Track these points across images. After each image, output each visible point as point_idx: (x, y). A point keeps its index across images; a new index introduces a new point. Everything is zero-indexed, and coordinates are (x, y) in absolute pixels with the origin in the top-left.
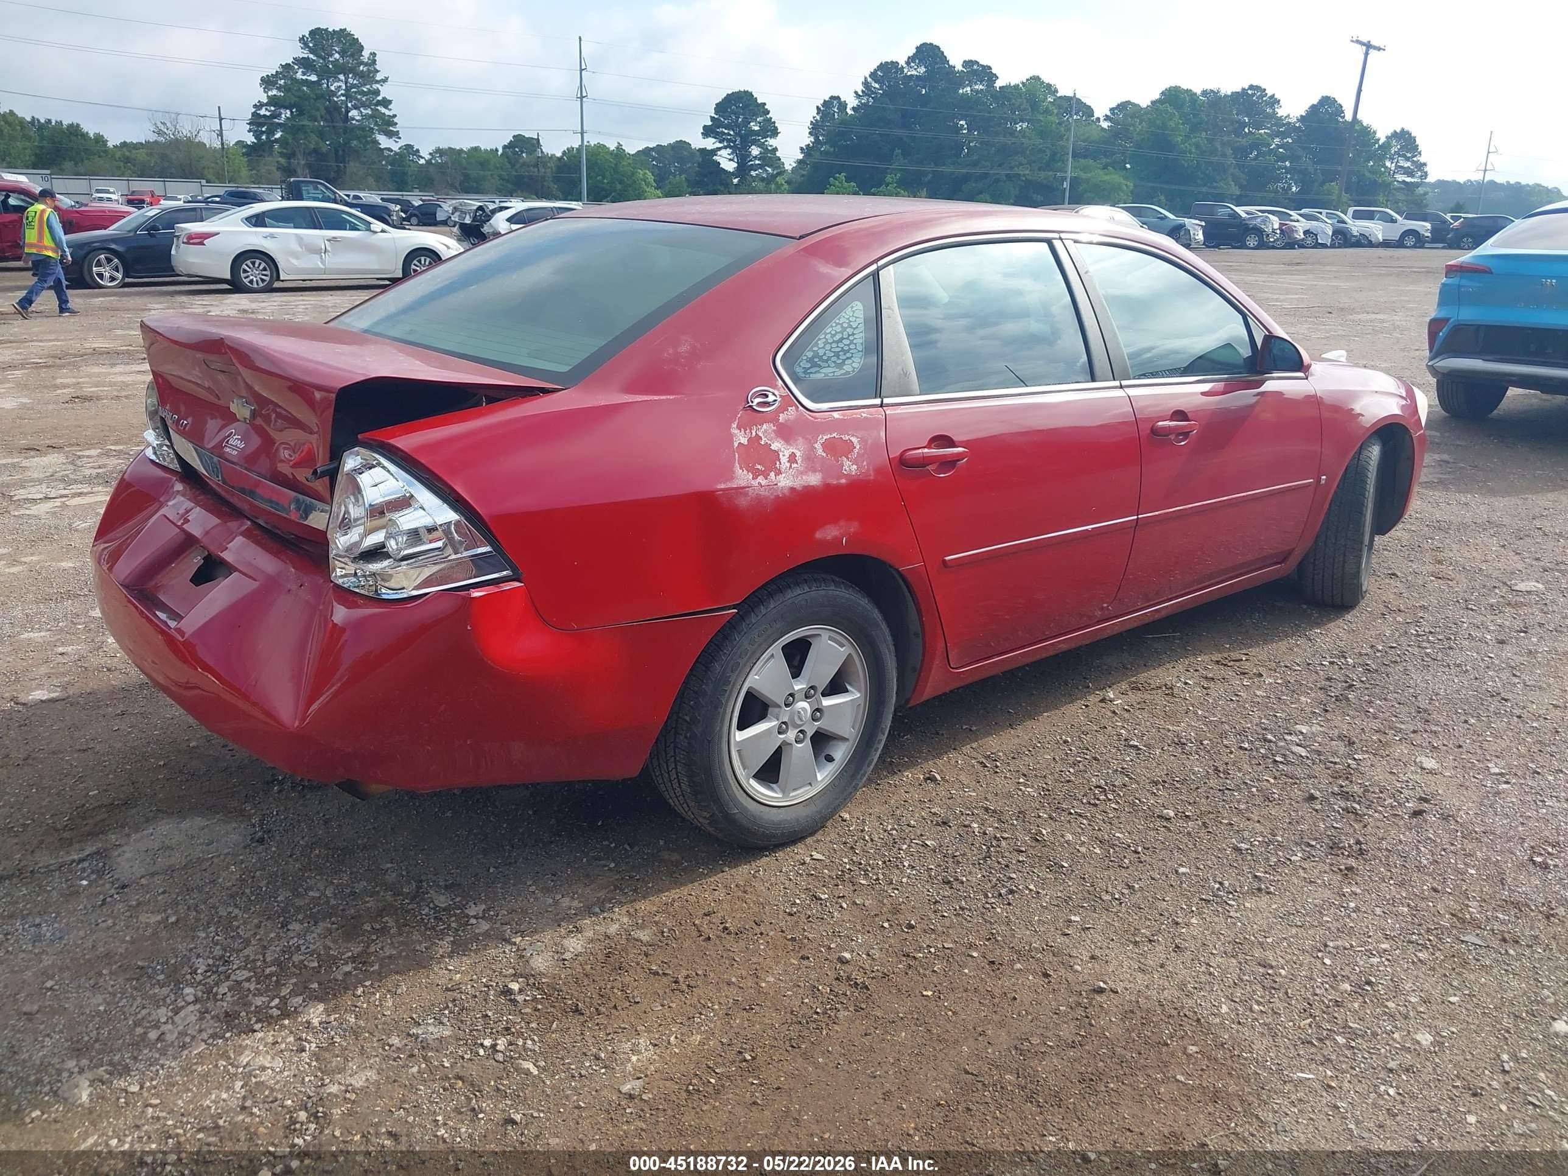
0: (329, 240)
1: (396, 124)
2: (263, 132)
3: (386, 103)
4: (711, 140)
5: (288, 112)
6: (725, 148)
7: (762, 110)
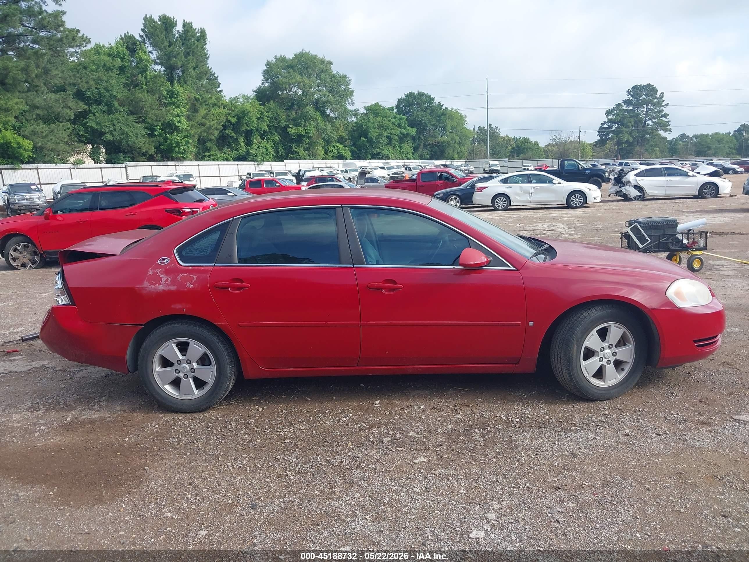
0: (534, 188)
1: (670, 125)
2: (604, 135)
3: (666, 116)
5: (617, 125)
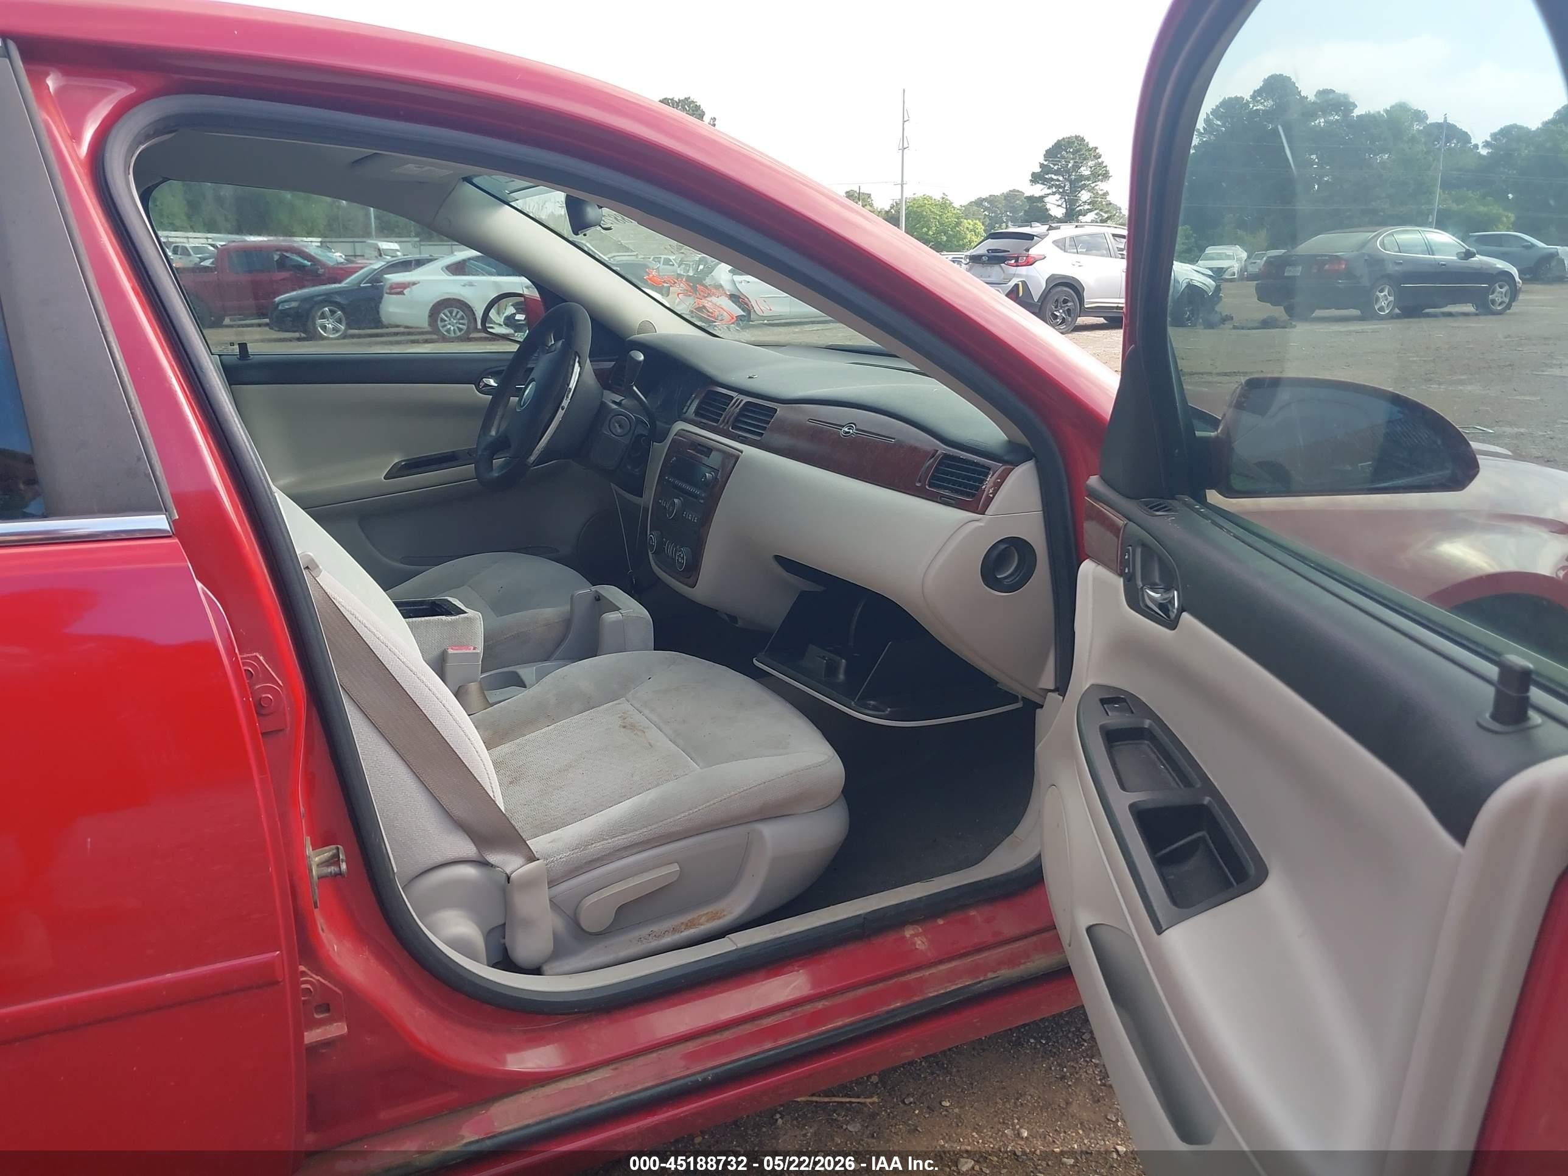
4: (1039, 187)
6: (1054, 194)
7: (1094, 154)
